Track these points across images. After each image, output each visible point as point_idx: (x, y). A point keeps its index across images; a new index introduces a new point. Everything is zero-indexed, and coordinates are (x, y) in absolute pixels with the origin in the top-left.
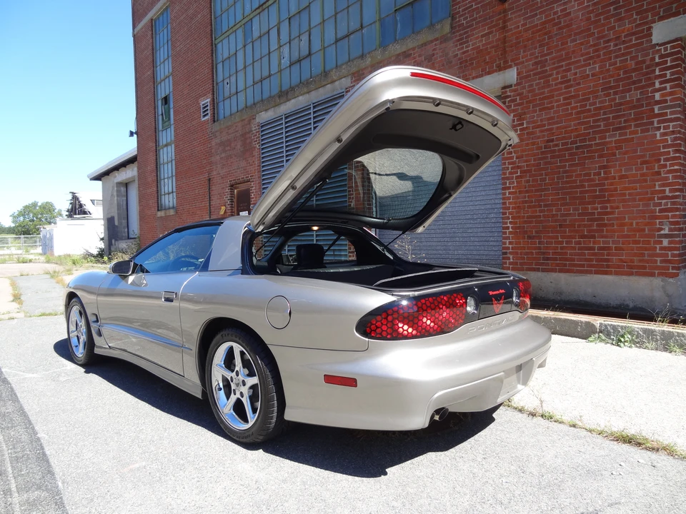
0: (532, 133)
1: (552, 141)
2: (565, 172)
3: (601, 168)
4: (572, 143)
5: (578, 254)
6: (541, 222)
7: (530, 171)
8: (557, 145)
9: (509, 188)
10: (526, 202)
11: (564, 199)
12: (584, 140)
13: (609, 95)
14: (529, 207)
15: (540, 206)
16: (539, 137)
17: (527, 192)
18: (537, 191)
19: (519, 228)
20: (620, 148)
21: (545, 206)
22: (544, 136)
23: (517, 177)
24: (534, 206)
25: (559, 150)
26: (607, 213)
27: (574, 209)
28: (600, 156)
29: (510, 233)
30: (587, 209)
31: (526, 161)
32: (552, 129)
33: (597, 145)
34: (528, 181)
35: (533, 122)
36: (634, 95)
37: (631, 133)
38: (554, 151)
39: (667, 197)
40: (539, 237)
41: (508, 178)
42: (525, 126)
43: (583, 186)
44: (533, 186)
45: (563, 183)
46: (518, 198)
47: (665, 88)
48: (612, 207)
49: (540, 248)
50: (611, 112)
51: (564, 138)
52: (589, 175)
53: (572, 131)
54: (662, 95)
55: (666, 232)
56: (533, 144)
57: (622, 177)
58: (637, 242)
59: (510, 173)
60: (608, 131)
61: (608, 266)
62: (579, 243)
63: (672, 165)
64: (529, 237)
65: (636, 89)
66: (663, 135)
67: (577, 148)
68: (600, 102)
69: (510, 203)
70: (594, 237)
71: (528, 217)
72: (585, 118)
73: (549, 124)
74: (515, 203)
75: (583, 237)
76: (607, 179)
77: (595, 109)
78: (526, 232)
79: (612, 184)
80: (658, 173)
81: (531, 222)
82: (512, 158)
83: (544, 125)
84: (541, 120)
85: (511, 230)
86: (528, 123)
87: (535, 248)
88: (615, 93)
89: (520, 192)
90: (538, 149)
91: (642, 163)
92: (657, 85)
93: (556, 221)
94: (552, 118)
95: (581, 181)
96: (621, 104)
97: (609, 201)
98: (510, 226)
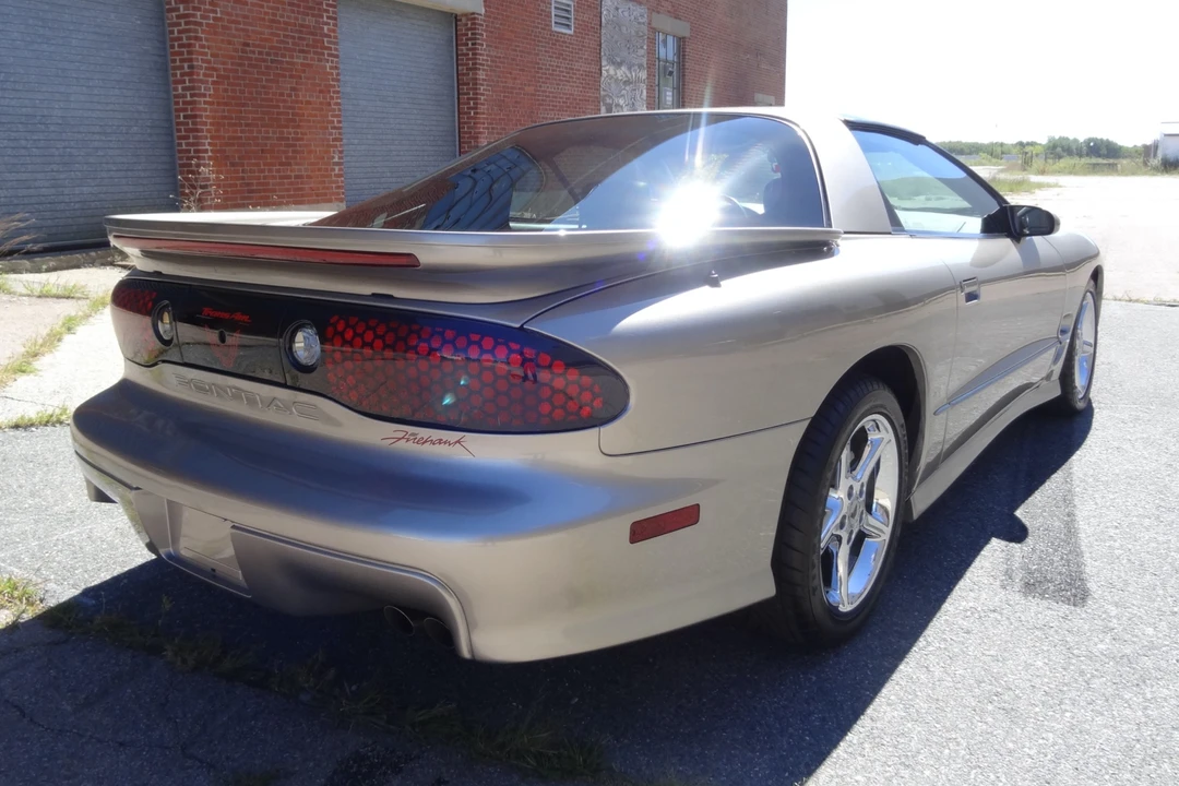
0: (229, 28)
1: (247, 45)
2: (264, 87)
3: (293, 89)
4: (268, 54)
5: (280, 184)
6: (243, 145)
7: (228, 78)
8: (254, 52)
9: (204, 95)
10: (225, 118)
11: (263, 119)
12: (276, 55)
13: (293, 12)
14: (230, 125)
15: (241, 125)
16: (235, 36)
17: (226, 104)
18: (237, 105)
19: (218, 151)
20: (304, 71)
21: (247, 125)
22: (239, 37)
23: (214, 83)
24: (235, 125)
25: (256, 59)
26: (298, 139)
27: (274, 133)
28: (291, 76)
29: (210, 158)
30: (282, 133)
31: (224, 63)
32: (247, 31)
33: (287, 62)
34: (226, 90)
35: (228, 14)
36: (311, 20)
37: (312, 59)
38: (250, 59)
39: (334, 128)
40: (243, 165)
41: (201, 81)
42: (219, 15)
43: (278, 107)
44: (233, 98)
45: (262, 100)
46: (216, 111)
47: (329, 24)
48: (302, 134)
49: (243, 178)
50: (296, 31)
51: (259, 46)
52: (282, 94)
53: (266, 40)
54: (328, 29)
55: (336, 160)
56: (229, 43)
57: (309, 103)
58: (319, 170)
59: (205, 75)
60: (294, 50)
61: (303, 196)
62: (278, 171)
63: (337, 98)
64: (233, 165)
65: (313, 15)
66: (331, 68)
67: (272, 61)
68: (288, 17)
69: (207, 117)
70: (290, 164)
71: (230, 138)
72: (277, 29)
73: (245, 24)
74: (214, 118)
75: (281, 164)
76: (297, 102)
77: (285, 23)
78: (227, 158)
79: (300, 108)
80: (329, 104)
81: (233, 145)
82: (206, 54)
83: (239, 23)
84: (237, 15)
85: (210, 154)
86: (222, 12)
87: (237, 178)
88: (298, 12)
89: (218, 104)
90: (236, 50)
91: (321, 92)
92: (325, 19)
93: (257, 145)
94: (245, 17)
95: (277, 101)
96: (302, 26)
97: (298, 127)
98: (209, 148)
